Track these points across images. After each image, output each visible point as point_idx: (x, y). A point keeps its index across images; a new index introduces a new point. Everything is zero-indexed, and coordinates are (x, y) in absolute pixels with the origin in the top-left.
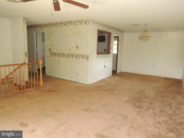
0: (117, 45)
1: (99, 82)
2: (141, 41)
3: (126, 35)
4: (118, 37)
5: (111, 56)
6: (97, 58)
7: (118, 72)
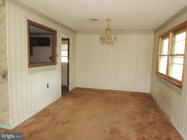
0: (67, 51)
1: (34, 120)
2: (102, 44)
3: (79, 37)
4: (68, 40)
5: (58, 67)
6: (30, 73)
7: (70, 89)
